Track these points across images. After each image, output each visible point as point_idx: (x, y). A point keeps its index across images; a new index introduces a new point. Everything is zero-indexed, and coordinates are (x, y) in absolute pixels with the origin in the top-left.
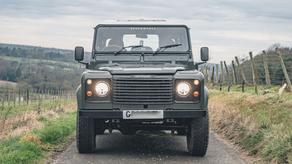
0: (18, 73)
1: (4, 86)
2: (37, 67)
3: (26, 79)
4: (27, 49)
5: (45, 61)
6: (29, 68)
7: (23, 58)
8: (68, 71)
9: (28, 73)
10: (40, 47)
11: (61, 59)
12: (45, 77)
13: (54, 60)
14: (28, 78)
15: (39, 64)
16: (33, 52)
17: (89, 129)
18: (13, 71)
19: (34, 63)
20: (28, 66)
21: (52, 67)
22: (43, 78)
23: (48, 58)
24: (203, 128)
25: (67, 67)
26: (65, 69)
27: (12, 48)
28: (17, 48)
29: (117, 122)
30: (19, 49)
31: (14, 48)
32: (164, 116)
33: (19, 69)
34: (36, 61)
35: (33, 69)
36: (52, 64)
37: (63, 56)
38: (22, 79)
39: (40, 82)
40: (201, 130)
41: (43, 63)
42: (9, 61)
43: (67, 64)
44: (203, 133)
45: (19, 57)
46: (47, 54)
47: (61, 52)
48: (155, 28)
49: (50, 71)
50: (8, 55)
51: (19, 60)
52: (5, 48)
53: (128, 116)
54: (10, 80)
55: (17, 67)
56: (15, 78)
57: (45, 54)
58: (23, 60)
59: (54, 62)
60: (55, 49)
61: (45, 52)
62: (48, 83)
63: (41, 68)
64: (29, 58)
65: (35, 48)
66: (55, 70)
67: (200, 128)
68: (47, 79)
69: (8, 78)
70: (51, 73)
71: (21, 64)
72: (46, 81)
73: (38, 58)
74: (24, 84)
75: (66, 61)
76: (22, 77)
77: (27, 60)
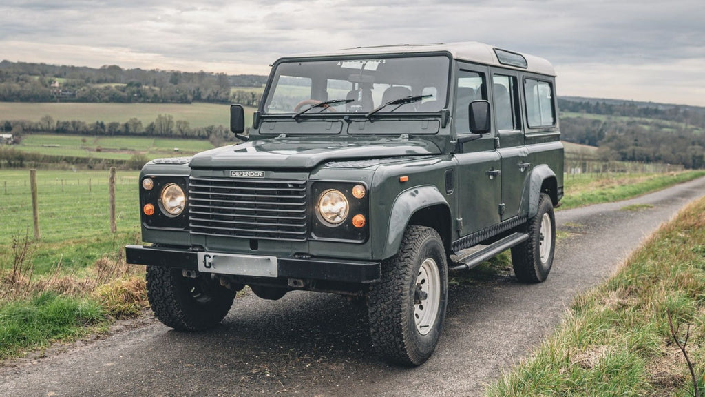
0: (601, 135)
1: (579, 152)
2: (626, 127)
3: (610, 144)
4: (614, 104)
5: (637, 119)
6: (616, 129)
7: (610, 116)
8: (668, 133)
9: (614, 134)
10: (633, 101)
11: (659, 116)
12: (636, 140)
13: (650, 118)
14: (612, 141)
15: (629, 123)
16: (622, 107)
17: (163, 284)
18: (594, 132)
19: (622, 122)
20: (614, 126)
21: (646, 127)
22: (633, 142)
23: (642, 115)
24: (387, 305)
25: (667, 127)
26: (665, 130)
27: (593, 104)
28: (601, 103)
29: (192, 276)
30: (604, 103)
31: (598, 103)
32: (278, 271)
33: (602, 130)
34: (626, 119)
35: (621, 130)
36: (646, 124)
37: (663, 113)
38: (605, 142)
39: (628, 146)
40: (384, 310)
41: (634, 122)
42: (590, 120)
43: (668, 123)
44: (388, 318)
45: (603, 114)
46: (640, 111)
47: (661, 108)
48: (384, 61)
49: (643, 132)
50: (589, 112)
51: (603, 118)
52: (586, 103)
53: (208, 265)
54: (589, 144)
55: (600, 127)
56: (596, 141)
57: (638, 110)
58: (609, 118)
59: (649, 120)
60: (653, 104)
61: (639, 107)
62: (639, 148)
63: (631, 128)
64: (617, 116)
65: (625, 102)
66: (651, 131)
67: (382, 304)
68: (638, 143)
69: (587, 141)
70: (644, 135)
71: (605, 123)
72: (637, 145)
73: (628, 116)
74: (605, 149)
75: (667, 119)
76: (605, 139)
77: (613, 119)
